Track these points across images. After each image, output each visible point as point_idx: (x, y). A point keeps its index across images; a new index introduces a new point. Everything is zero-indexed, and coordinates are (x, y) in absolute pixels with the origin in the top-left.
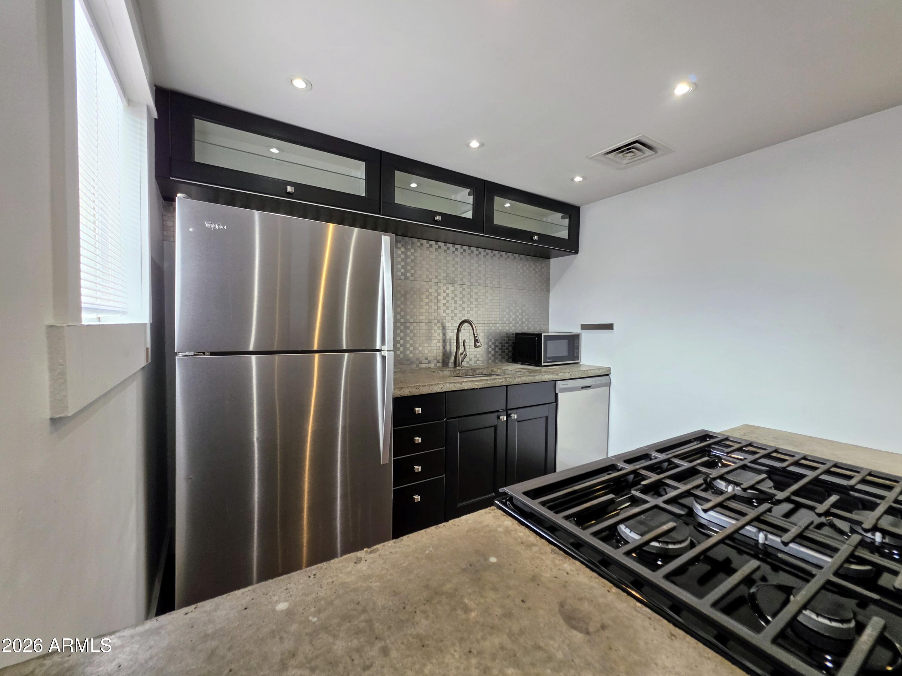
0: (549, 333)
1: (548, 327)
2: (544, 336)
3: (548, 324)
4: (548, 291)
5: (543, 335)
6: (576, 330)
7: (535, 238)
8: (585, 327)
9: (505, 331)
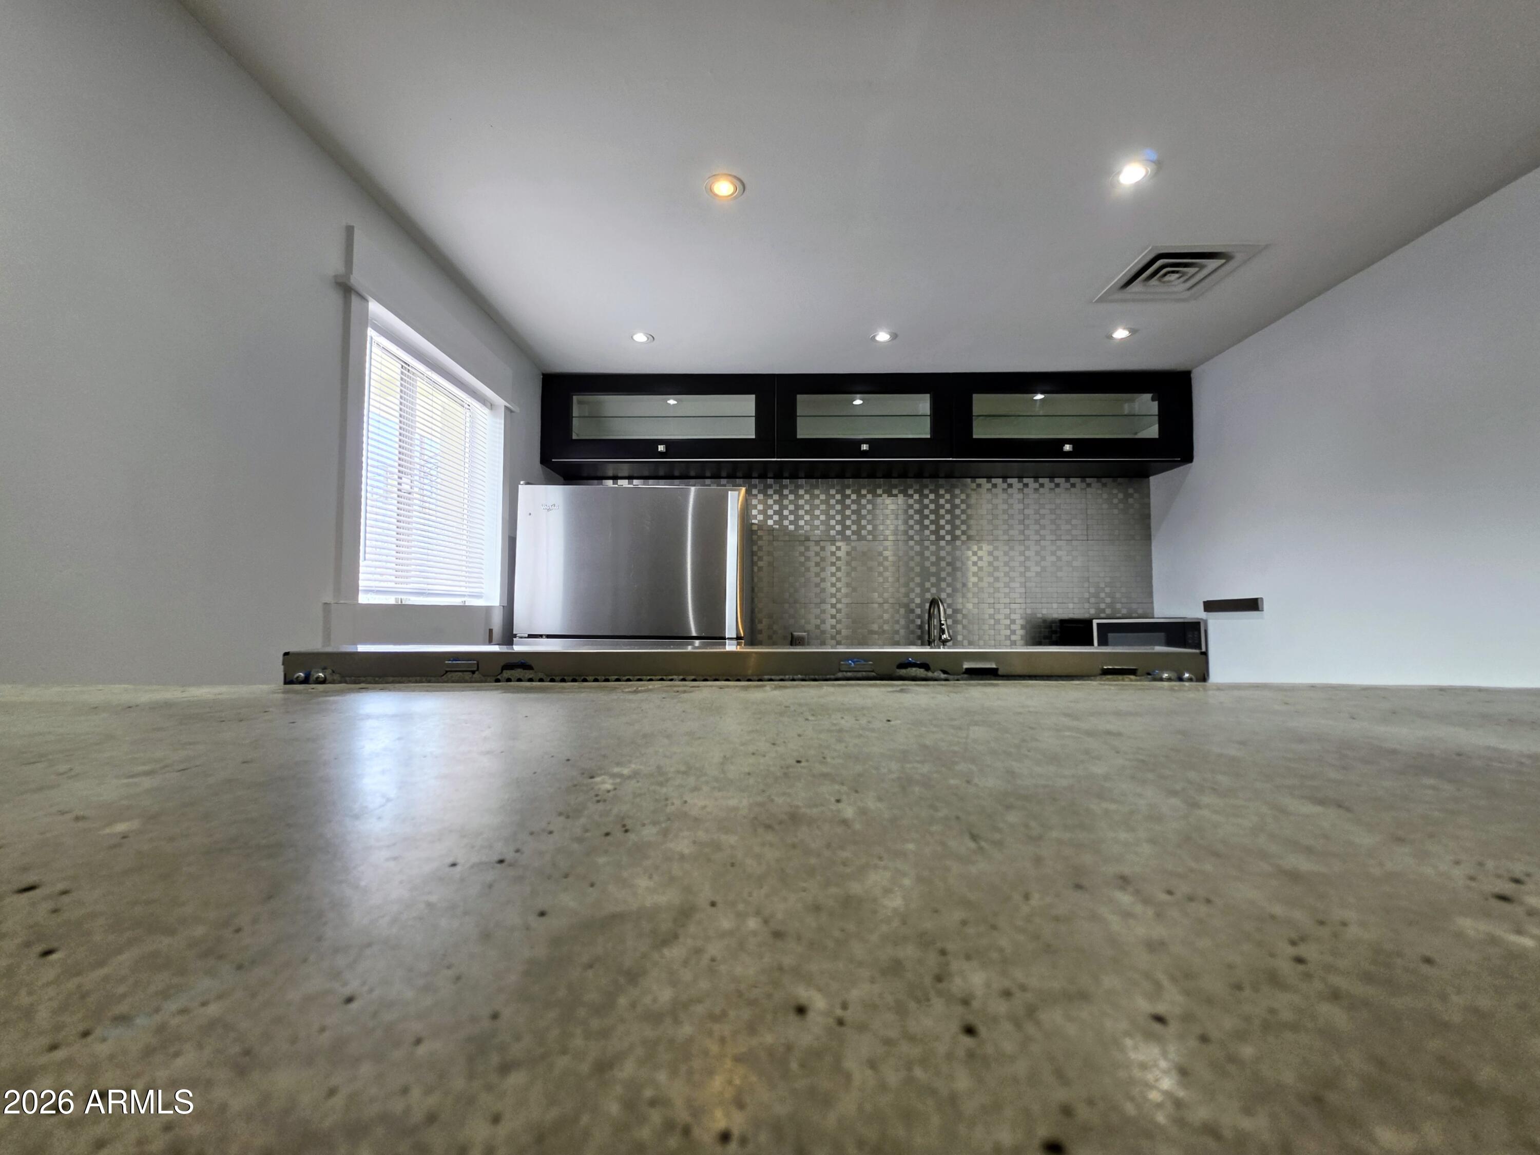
0: (1153, 618)
1: (1153, 608)
2: (1098, 624)
3: (1152, 603)
4: (1147, 537)
5: (1095, 622)
6: (1195, 612)
7: (1067, 447)
8: (1211, 606)
9: (1039, 615)
